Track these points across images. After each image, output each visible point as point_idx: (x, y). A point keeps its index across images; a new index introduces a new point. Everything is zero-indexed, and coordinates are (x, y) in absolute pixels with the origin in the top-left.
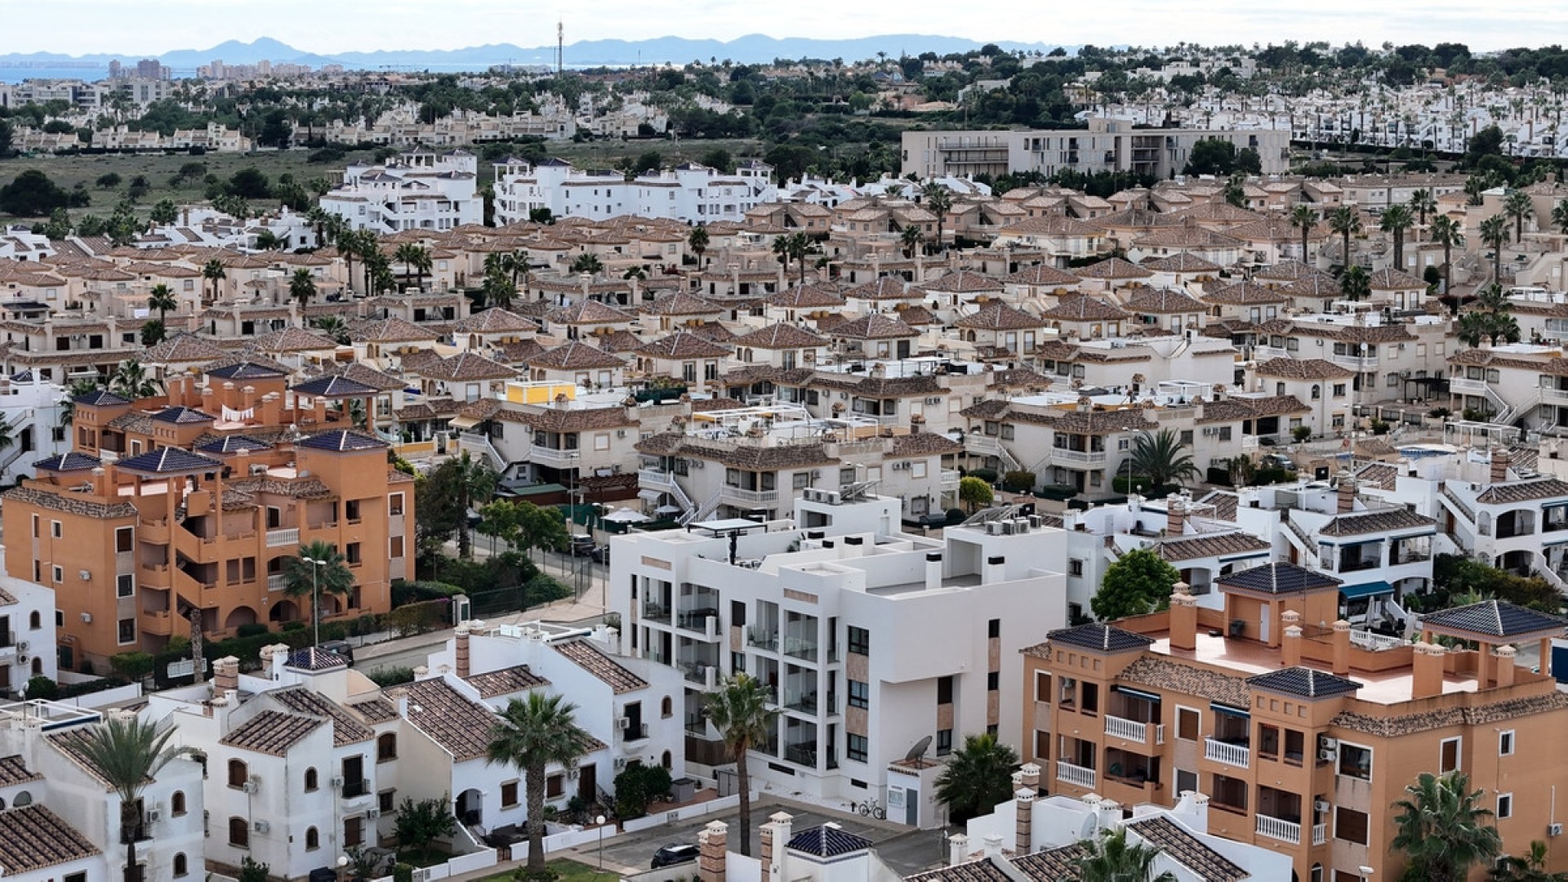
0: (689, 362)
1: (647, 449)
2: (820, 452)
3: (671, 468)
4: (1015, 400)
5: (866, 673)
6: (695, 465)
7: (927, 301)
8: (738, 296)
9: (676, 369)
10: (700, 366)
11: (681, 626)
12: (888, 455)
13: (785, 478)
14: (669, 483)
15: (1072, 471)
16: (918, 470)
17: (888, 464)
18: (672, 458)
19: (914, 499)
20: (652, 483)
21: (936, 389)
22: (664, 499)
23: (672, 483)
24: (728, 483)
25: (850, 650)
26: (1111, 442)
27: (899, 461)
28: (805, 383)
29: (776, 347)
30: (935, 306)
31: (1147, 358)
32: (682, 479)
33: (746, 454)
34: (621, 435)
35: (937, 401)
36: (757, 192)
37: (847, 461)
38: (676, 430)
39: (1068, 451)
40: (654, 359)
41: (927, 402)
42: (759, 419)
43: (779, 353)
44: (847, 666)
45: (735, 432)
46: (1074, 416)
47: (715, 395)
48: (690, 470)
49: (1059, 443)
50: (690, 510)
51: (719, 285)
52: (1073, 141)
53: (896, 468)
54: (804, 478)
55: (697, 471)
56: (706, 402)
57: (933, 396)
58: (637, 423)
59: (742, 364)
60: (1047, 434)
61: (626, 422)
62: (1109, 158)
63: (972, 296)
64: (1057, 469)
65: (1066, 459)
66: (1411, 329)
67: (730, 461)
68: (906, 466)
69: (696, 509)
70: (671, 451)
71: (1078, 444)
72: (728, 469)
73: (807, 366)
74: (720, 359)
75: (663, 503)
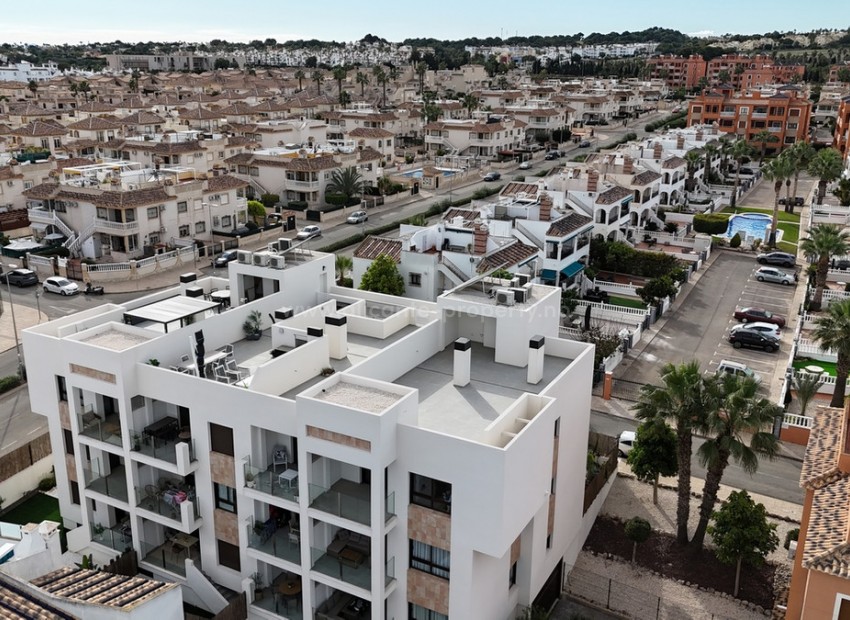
0: (44, 138)
1: (33, 196)
2: (163, 192)
3: (53, 208)
4: (255, 153)
5: (445, 536)
6: (71, 205)
7: (154, 109)
8: (58, 109)
9: (37, 142)
10: (51, 141)
11: (137, 449)
12: (206, 191)
13: (142, 212)
14: (53, 218)
15: (298, 192)
16: (224, 199)
17: (206, 197)
18: (52, 201)
19: (223, 218)
20: (39, 218)
21: (200, 148)
22: (50, 229)
23: (55, 218)
24: (98, 217)
25: (412, 501)
26: (321, 175)
27: (212, 194)
28: (121, 147)
29: (92, 129)
30: (157, 111)
31: (291, 130)
32: (62, 214)
33: (111, 197)
34: (10, 184)
35: (201, 155)
36: (53, 74)
37: (182, 197)
38: (52, 181)
39: (295, 181)
40: (23, 138)
41: (195, 156)
42: (111, 171)
43: (94, 133)
44: (410, 522)
45: (94, 182)
46: (296, 160)
47: (71, 156)
48: (67, 209)
49: (289, 177)
50: (72, 236)
51: (47, 104)
52: (172, 59)
53: (211, 199)
54: (154, 211)
55: (73, 209)
56: (66, 161)
57: (198, 152)
58: (20, 176)
59: (74, 139)
60: (281, 172)
61: (12, 176)
62: (186, 66)
63: (173, 107)
64: (288, 191)
65: (294, 186)
66: (396, 114)
67: (100, 202)
68: (217, 197)
69: (77, 236)
70: (51, 196)
71: (301, 177)
72: (97, 208)
73: (120, 138)
74: (62, 137)
75: (50, 232)
